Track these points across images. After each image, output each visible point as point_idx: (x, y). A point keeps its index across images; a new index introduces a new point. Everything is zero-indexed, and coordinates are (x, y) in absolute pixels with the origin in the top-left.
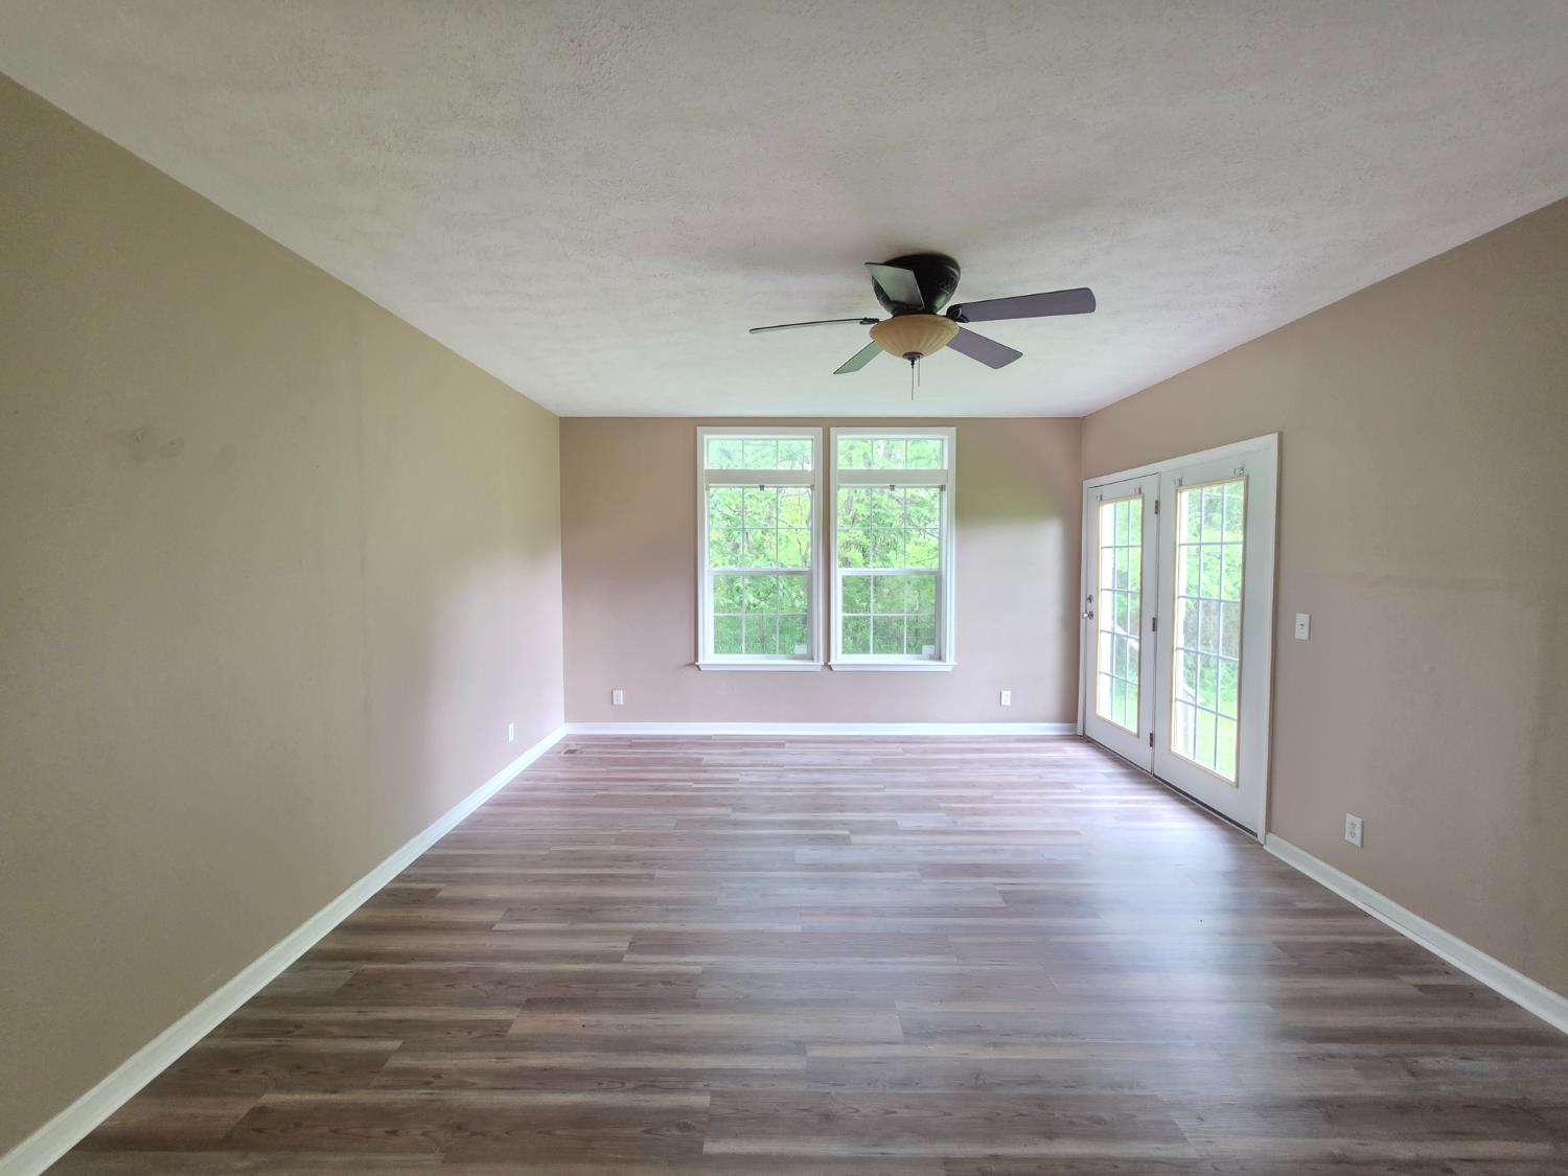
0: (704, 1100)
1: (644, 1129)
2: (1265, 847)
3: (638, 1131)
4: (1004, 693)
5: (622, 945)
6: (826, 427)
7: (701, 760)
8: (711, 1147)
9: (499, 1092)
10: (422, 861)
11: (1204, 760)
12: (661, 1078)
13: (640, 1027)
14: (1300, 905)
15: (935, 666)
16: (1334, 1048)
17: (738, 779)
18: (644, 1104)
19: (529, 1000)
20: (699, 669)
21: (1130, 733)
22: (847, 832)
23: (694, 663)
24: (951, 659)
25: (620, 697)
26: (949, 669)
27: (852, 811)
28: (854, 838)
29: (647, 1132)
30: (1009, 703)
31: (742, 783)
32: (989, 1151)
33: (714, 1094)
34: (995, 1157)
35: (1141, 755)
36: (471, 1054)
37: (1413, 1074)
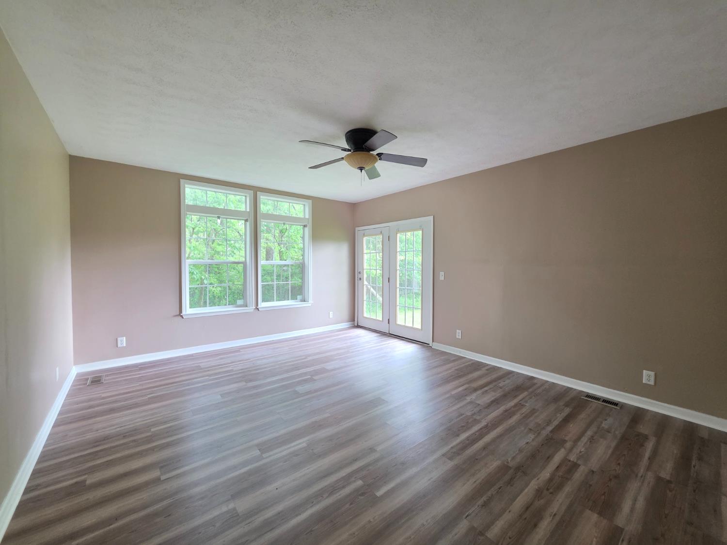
0: (360, 483)
1: (349, 504)
2: (433, 347)
3: (347, 506)
4: (330, 313)
5: (257, 453)
6: (255, 191)
7: (199, 366)
8: (379, 493)
9: (269, 533)
10: (36, 473)
11: (409, 324)
12: (335, 486)
13: (304, 475)
14: (452, 359)
15: (304, 304)
16: (486, 389)
17: (232, 370)
18: (339, 497)
19: (232, 496)
20: (183, 318)
21: (380, 321)
22: (310, 377)
23: (180, 314)
24: (311, 301)
25: (123, 342)
26: (310, 305)
27: (303, 368)
28: (315, 378)
29: (351, 504)
30: (332, 317)
31: (236, 371)
32: (450, 447)
33: (361, 479)
34: (452, 448)
35: (385, 328)
36: (227, 533)
37: (501, 388)
